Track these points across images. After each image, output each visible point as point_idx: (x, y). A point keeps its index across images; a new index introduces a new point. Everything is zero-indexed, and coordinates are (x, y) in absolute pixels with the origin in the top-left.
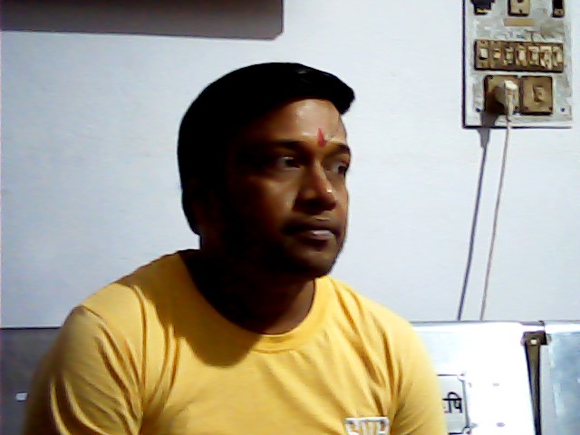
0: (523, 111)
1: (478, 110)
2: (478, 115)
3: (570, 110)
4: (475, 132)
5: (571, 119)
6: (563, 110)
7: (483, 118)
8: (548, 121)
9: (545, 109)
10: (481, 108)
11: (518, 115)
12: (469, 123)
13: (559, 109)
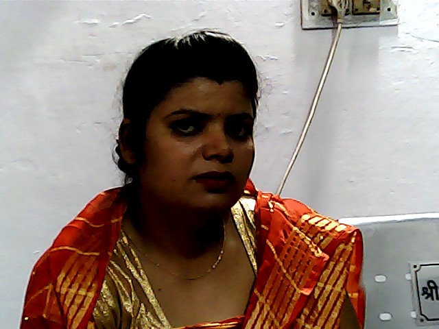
0: (355, 12)
1: (313, 14)
3: (396, 9)
5: (396, 17)
6: (389, 10)
9: (372, 10)
10: (317, 12)
12: (306, 26)
13: (386, 9)
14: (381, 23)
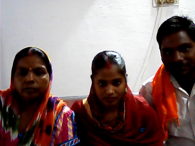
0: (167, 2)
1: (156, 3)
2: (156, 4)
4: (155, 8)
5: (178, 3)
6: (177, 1)
7: (157, 5)
8: (173, 4)
9: (172, 2)
10: (157, 3)
11: (165, 4)
12: (154, 6)
13: (176, 1)
14: (174, 5)
